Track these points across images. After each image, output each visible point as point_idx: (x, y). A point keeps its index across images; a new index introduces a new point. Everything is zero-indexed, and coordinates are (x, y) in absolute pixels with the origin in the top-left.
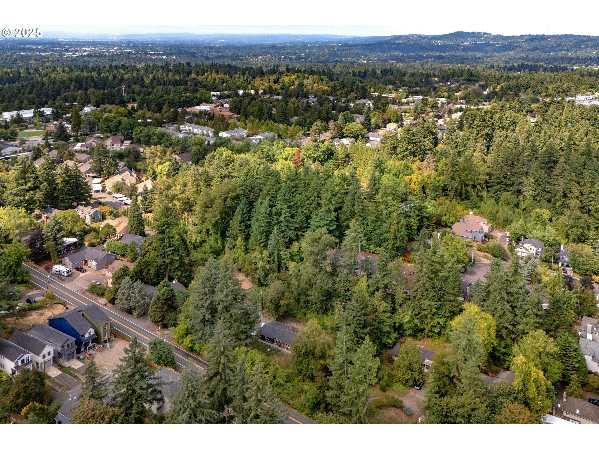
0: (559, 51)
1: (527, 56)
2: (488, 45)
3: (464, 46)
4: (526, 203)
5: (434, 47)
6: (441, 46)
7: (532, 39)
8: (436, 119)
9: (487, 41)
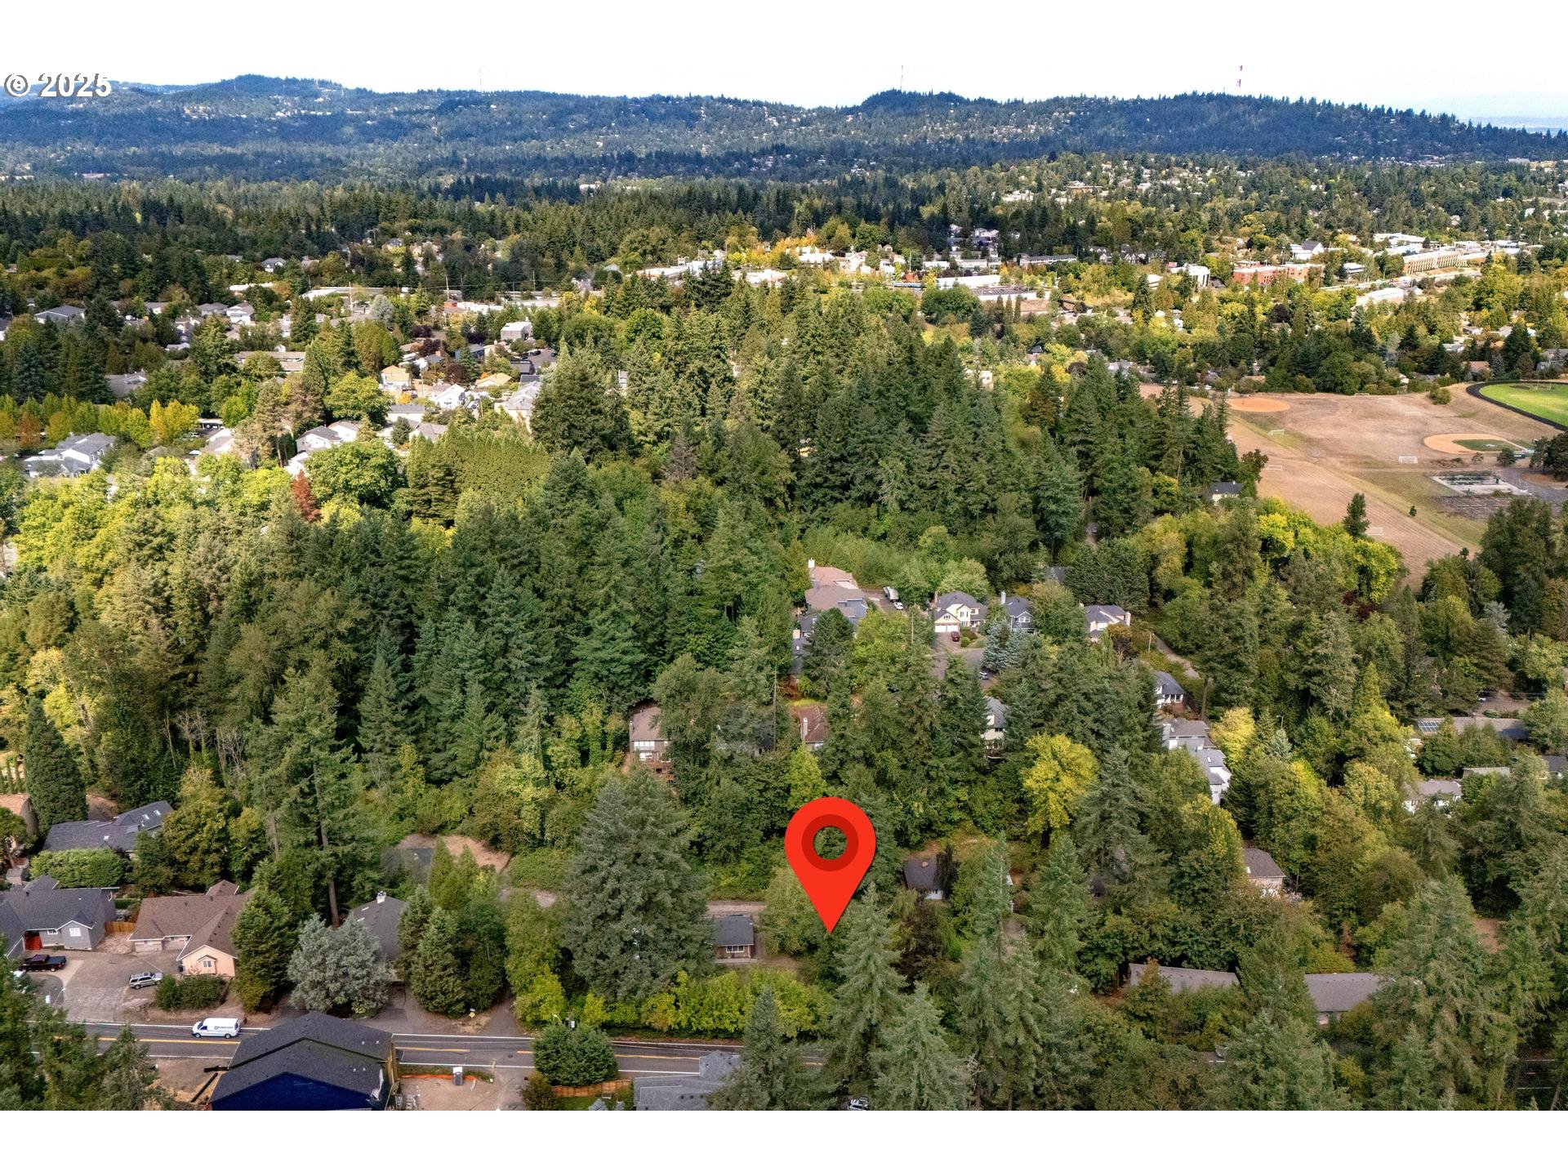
0: (523, 138)
1: (454, 153)
2: (339, 120)
3: (279, 122)
4: (888, 519)
5: (195, 124)
6: (213, 124)
7: (452, 103)
8: (474, 348)
9: (337, 110)
